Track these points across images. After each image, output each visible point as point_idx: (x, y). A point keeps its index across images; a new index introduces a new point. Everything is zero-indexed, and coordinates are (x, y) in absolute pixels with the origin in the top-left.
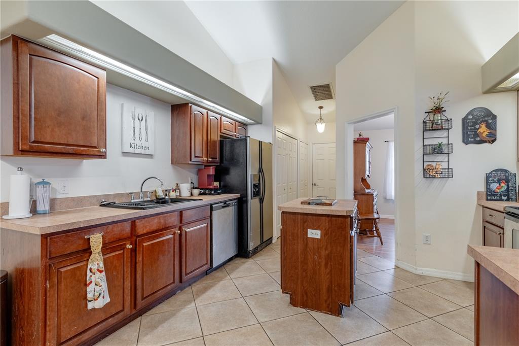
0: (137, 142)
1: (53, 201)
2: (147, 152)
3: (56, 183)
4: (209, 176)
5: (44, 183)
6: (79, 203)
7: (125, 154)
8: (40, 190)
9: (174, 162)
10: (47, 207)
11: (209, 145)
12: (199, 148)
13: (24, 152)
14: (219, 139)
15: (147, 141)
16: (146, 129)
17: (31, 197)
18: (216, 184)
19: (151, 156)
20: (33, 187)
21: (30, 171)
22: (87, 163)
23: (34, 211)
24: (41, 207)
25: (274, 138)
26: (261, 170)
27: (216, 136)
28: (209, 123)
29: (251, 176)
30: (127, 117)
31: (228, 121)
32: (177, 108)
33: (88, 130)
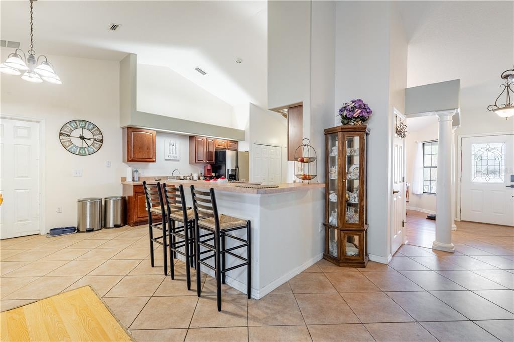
0: (171, 155)
1: (139, 177)
2: (176, 159)
3: (140, 171)
4: (208, 170)
5: (136, 171)
6: (148, 178)
7: (166, 160)
8: (135, 173)
9: (190, 163)
10: (137, 179)
11: (209, 154)
12: (202, 155)
13: (130, 161)
14: (214, 151)
15: (176, 154)
16: (176, 149)
17: (133, 175)
18: (213, 174)
19: (178, 161)
20: (133, 172)
21: (133, 167)
22: (151, 164)
23: (133, 180)
24: (135, 179)
25: (251, 149)
26: (237, 167)
27: (212, 149)
28: (208, 144)
29: (228, 170)
30: (167, 145)
31: (222, 141)
32: (191, 138)
33: (149, 153)
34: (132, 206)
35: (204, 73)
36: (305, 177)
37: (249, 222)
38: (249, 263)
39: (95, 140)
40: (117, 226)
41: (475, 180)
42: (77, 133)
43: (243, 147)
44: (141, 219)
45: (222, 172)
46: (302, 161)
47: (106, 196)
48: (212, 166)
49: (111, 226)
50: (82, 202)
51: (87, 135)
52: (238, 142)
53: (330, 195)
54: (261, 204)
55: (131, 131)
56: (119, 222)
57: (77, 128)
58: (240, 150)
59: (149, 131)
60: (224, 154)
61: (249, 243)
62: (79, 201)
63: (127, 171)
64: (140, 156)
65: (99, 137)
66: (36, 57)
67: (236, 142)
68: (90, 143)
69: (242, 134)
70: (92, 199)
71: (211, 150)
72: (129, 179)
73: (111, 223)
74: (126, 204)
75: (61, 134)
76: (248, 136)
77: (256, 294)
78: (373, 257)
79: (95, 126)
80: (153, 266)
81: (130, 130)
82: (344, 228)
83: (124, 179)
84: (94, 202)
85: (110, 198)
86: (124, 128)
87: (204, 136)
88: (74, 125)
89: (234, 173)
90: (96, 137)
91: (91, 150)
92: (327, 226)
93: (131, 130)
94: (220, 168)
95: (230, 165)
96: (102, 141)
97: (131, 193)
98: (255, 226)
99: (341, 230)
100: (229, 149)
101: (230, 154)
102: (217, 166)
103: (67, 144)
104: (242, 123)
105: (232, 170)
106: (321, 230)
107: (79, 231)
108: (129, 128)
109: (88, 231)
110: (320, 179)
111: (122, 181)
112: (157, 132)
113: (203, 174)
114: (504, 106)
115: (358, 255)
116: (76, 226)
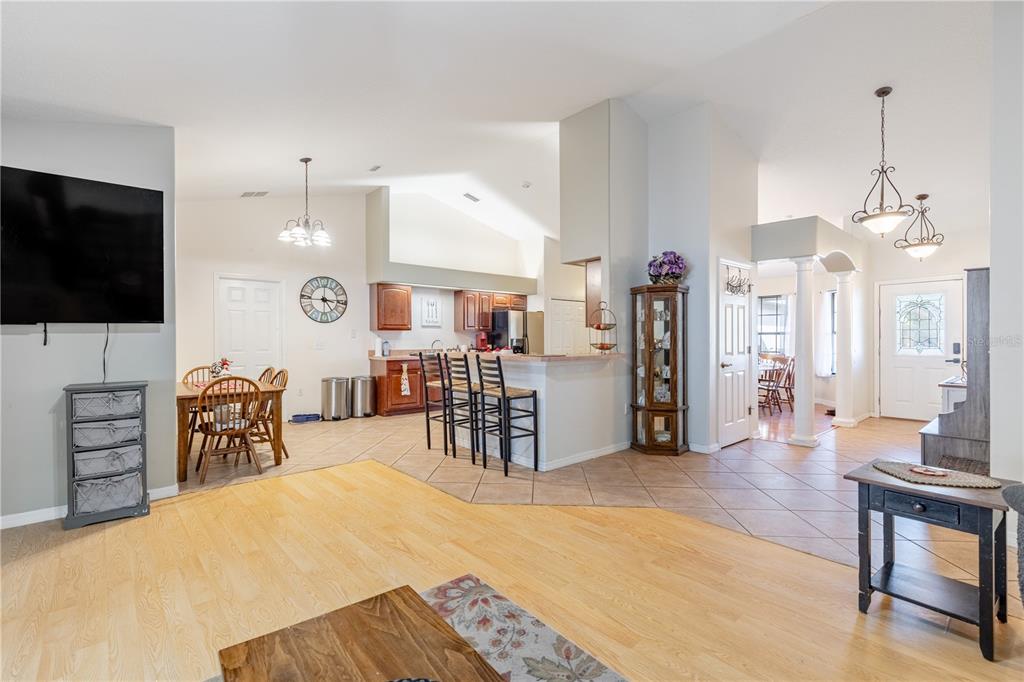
0: (430, 319)
1: (390, 351)
2: (437, 325)
3: (391, 343)
4: (483, 340)
5: (387, 342)
6: (401, 352)
7: (423, 327)
8: (385, 345)
9: (456, 330)
11: (483, 316)
12: (472, 320)
13: (380, 329)
14: (491, 311)
15: (436, 317)
16: (436, 310)
17: (382, 348)
18: (490, 346)
19: (439, 327)
20: (383, 344)
21: (383, 337)
22: (404, 332)
23: (383, 355)
24: (386, 353)
25: (546, 306)
26: (525, 335)
27: (488, 309)
28: (481, 301)
29: (512, 340)
30: (425, 304)
31: (501, 296)
32: (458, 293)
33: (403, 318)
34: (385, 389)
35: (476, 200)
36: (603, 347)
37: (535, 392)
38: (535, 434)
39: (338, 302)
40: (367, 415)
41: (900, 353)
42: (318, 294)
43: (534, 305)
44: (397, 407)
45: (502, 343)
46: (598, 328)
47: (353, 376)
48: (488, 334)
49: (359, 415)
50: (327, 382)
51: (330, 295)
52: (526, 296)
53: (639, 370)
54: (547, 375)
55: (381, 289)
56: (368, 411)
57: (318, 287)
58: (530, 309)
59: (403, 288)
60: (505, 316)
61: (535, 414)
62: (323, 381)
63: (376, 342)
64: (392, 321)
65: (341, 298)
66: (311, 223)
67: (524, 297)
68: (332, 305)
69: (532, 284)
70: (338, 379)
71: (486, 310)
72: (378, 354)
73: (359, 412)
74: (376, 385)
75: (302, 296)
76: (541, 287)
77: (543, 467)
78: (694, 447)
79: (338, 284)
80: (429, 448)
81: (380, 287)
82: (652, 408)
83: (372, 353)
84: (340, 382)
85: (358, 378)
86: (371, 285)
87: (475, 289)
88: (315, 283)
89: (520, 345)
90: (339, 298)
91: (334, 315)
92: (635, 408)
93: (382, 286)
94: (499, 336)
95: (514, 333)
96: (346, 303)
97: (383, 372)
98: (541, 396)
99: (649, 411)
100: (513, 309)
101: (514, 317)
102: (495, 333)
103: (308, 308)
104: (532, 267)
105: (518, 340)
106: (628, 413)
107: (324, 420)
108: (379, 284)
109: (335, 419)
110: (624, 349)
111: (370, 355)
112: (413, 287)
113: (475, 346)
114: (917, 241)
115: (671, 441)
116: (320, 414)
